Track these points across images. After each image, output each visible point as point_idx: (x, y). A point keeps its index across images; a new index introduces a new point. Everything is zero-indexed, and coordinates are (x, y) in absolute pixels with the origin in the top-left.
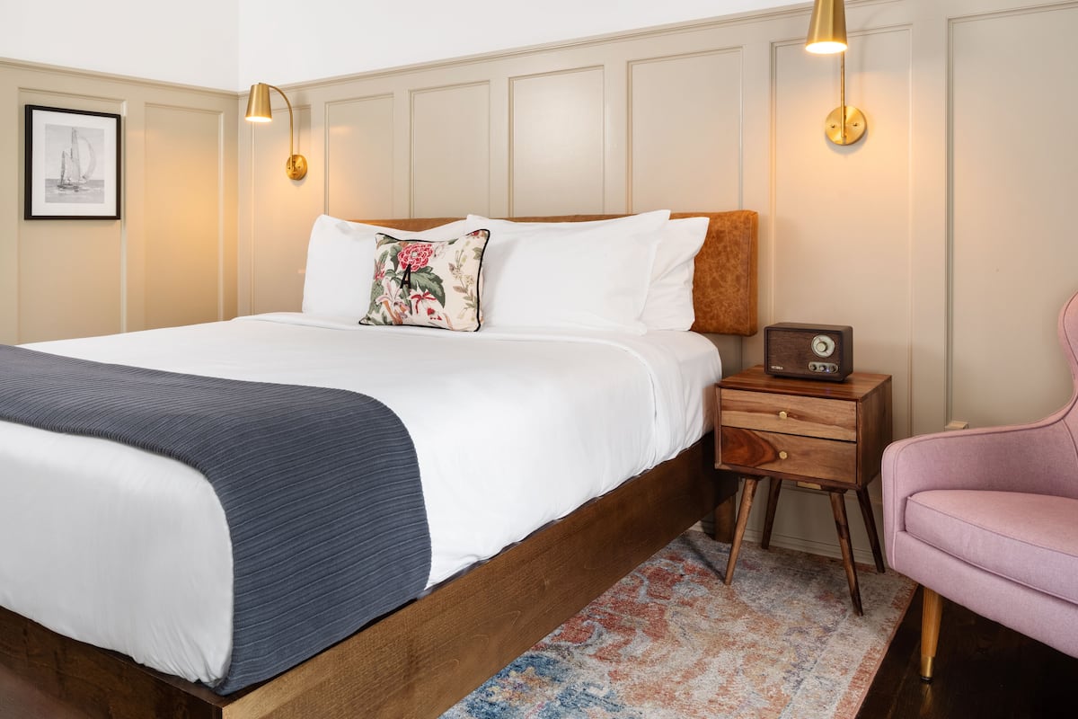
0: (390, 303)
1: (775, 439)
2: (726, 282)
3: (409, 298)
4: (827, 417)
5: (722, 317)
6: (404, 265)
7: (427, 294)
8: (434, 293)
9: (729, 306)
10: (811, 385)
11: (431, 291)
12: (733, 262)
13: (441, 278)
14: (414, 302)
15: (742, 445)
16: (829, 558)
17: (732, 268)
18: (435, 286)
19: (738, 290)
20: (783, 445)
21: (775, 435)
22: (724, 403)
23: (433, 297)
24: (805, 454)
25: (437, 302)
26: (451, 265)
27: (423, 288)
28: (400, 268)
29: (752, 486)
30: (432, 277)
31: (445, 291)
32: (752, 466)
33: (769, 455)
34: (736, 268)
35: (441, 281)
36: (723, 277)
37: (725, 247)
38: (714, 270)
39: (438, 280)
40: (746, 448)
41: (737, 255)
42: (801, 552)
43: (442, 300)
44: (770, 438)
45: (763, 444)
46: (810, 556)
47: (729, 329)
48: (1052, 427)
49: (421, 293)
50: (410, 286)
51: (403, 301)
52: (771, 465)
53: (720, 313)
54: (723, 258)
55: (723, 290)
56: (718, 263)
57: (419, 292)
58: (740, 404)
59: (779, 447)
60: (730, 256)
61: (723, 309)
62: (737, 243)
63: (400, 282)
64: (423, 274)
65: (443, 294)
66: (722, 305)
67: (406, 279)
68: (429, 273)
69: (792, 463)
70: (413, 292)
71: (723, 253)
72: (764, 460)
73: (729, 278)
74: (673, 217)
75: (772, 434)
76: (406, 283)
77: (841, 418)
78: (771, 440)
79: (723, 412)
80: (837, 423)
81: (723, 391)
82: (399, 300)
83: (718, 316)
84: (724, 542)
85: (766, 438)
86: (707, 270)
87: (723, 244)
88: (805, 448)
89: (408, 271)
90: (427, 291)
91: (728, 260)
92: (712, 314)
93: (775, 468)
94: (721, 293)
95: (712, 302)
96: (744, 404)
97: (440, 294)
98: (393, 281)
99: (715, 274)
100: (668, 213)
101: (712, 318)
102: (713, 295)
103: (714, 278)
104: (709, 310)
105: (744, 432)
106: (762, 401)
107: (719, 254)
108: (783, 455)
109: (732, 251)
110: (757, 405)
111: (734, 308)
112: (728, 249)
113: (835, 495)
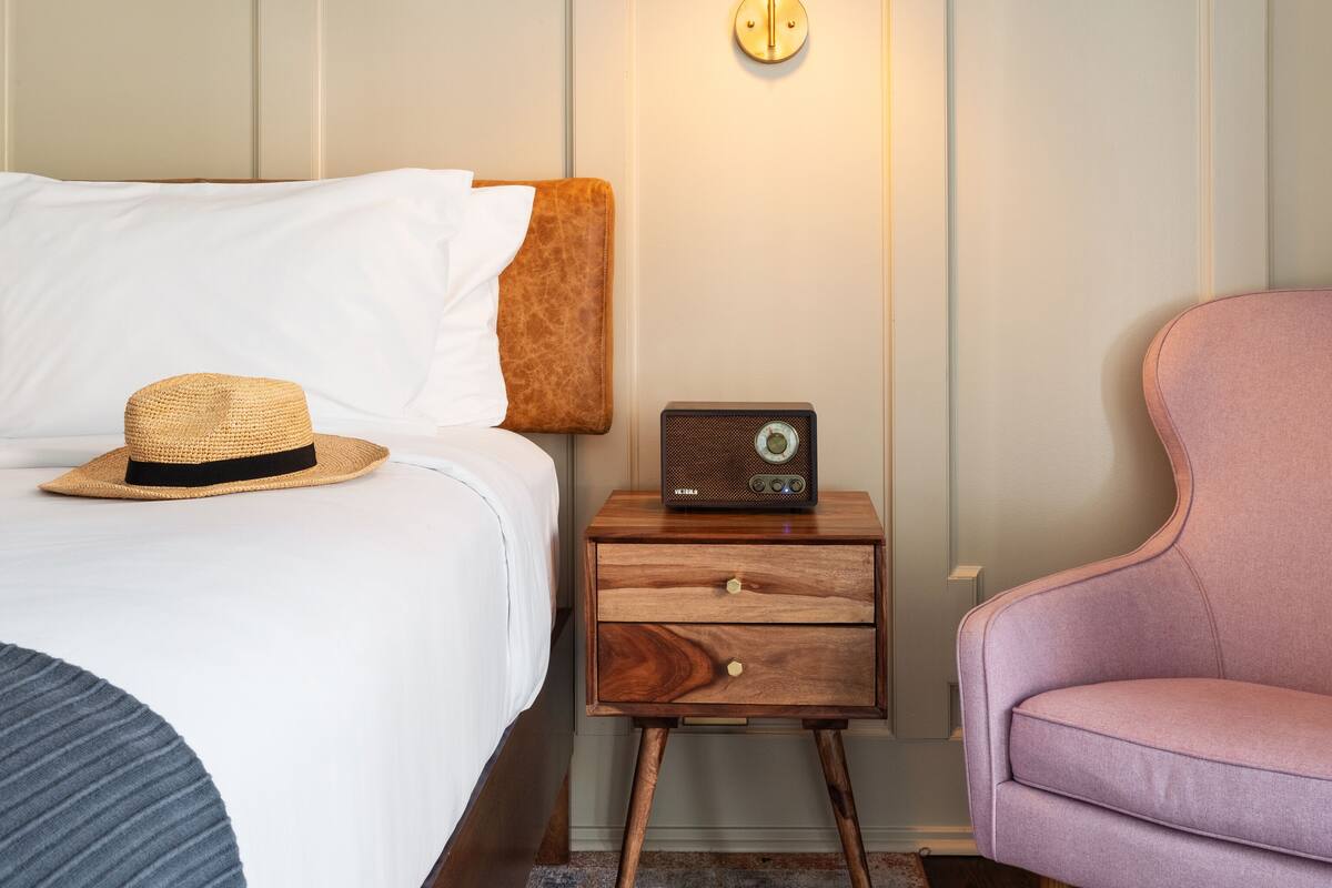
1: (715, 637)
2: (559, 322)
4: (817, 582)
5: (550, 396)
9: (566, 373)
10: (767, 522)
12: (573, 281)
15: (642, 660)
16: (754, 854)
17: (571, 295)
19: (584, 341)
20: (729, 646)
21: (714, 629)
22: (602, 574)
24: (777, 660)
29: (659, 740)
32: (665, 699)
33: (702, 672)
34: (579, 293)
36: (553, 314)
37: (557, 251)
38: (534, 299)
40: (652, 665)
41: (582, 268)
42: (701, 854)
44: (703, 636)
45: (688, 650)
46: (721, 858)
47: (563, 420)
48: (1163, 557)
52: (707, 692)
53: (547, 388)
54: (553, 274)
55: (553, 339)
56: (544, 284)
58: (638, 572)
59: (723, 654)
60: (569, 270)
61: (554, 379)
62: (579, 243)
66: (551, 372)
69: (750, 682)
71: (552, 265)
72: (691, 683)
73: (567, 314)
74: (477, 184)
75: (707, 628)
77: (845, 581)
78: (705, 639)
79: (601, 593)
80: (838, 590)
81: (601, 547)
83: (542, 394)
84: (551, 865)
85: (694, 636)
86: (519, 298)
87: (551, 245)
88: (777, 648)
91: (563, 278)
92: (528, 391)
93: (715, 696)
94: (548, 346)
95: (529, 366)
96: (648, 572)
99: (537, 308)
100: (469, 176)
101: (527, 400)
102: (534, 351)
103: (534, 315)
104: (523, 382)
105: (646, 631)
106: (688, 562)
107: (545, 265)
108: (735, 669)
109: (571, 258)
110: (676, 570)
111: (575, 378)
112: (564, 256)
113: (828, 734)
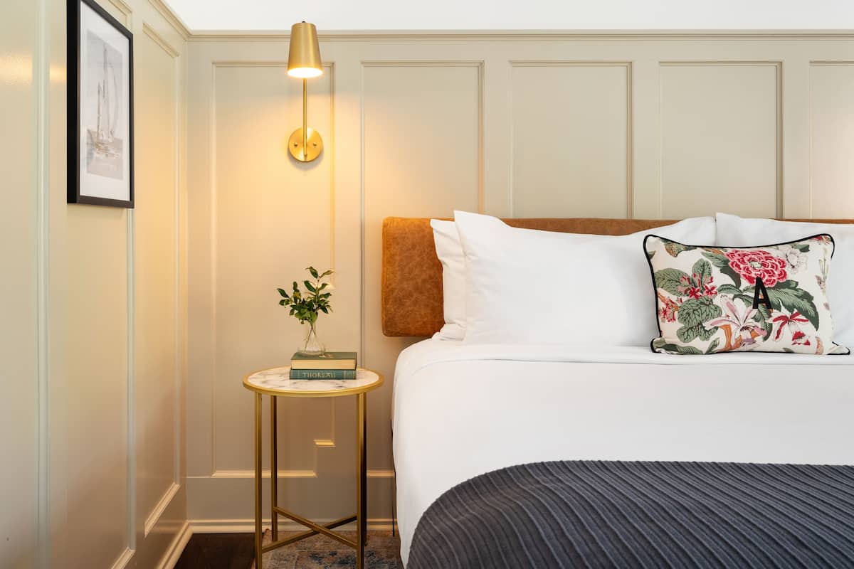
0: (733, 327)
3: (770, 321)
6: (750, 279)
7: (797, 314)
8: (805, 313)
11: (801, 311)
13: (811, 294)
14: (776, 326)
18: (805, 304)
23: (804, 318)
25: (809, 324)
26: (818, 278)
27: (790, 308)
28: (745, 283)
30: (800, 293)
31: (818, 310)
35: (812, 298)
39: (807, 297)
43: (815, 321)
49: (788, 314)
50: (769, 306)
51: (759, 325)
57: (785, 312)
63: (752, 301)
64: (786, 290)
65: (816, 313)
67: (761, 297)
68: (794, 289)
70: (775, 314)
76: (761, 301)
82: (751, 322)
89: (759, 285)
90: (796, 311)
97: (813, 313)
98: (737, 300)
